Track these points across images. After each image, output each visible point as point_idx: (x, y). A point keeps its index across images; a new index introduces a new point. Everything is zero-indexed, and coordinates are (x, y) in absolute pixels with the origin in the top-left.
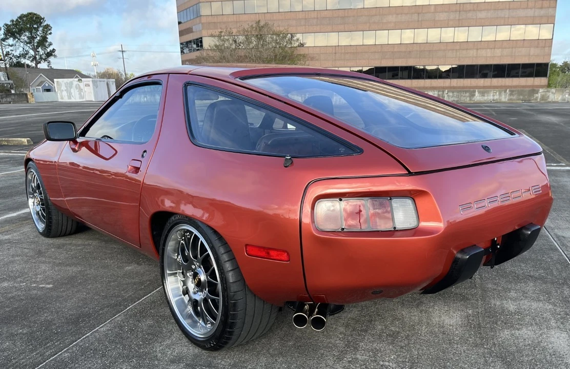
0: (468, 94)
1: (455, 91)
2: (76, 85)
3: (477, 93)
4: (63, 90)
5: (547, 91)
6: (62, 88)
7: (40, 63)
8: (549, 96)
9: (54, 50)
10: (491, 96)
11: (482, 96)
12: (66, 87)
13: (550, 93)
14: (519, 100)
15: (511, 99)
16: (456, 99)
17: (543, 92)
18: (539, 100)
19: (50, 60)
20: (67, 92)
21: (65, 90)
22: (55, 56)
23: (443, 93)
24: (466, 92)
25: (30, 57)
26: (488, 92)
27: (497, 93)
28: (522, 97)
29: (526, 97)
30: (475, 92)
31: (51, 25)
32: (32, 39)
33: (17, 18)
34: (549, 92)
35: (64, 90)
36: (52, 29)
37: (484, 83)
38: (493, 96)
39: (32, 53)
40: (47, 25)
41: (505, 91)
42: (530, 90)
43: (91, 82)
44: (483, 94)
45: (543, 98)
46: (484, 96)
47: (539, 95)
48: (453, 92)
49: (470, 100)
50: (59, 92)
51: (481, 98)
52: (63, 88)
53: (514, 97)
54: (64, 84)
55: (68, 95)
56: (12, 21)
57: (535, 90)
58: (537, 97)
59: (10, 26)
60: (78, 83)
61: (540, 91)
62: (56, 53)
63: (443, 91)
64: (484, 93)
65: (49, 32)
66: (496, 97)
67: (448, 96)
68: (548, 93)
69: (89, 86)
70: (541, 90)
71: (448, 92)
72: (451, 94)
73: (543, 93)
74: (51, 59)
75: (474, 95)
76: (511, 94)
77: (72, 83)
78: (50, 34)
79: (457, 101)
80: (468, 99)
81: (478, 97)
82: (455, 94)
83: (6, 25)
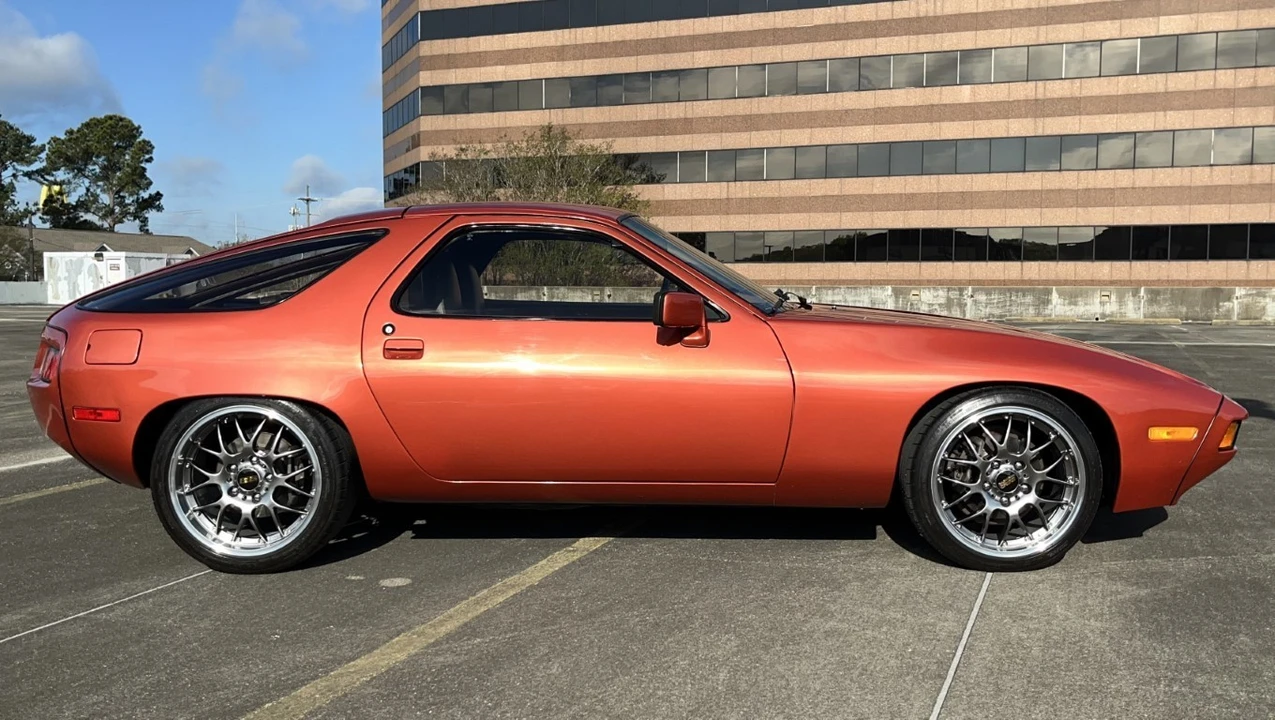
0: (1029, 299)
1: (995, 289)
2: (90, 267)
3: (1055, 297)
4: (59, 279)
5: (1258, 294)
6: (59, 274)
7: (121, 222)
8: (1264, 308)
9: (158, 196)
10: (1095, 307)
11: (1070, 304)
12: (67, 271)
13: (1268, 300)
14: (1176, 317)
15: (1154, 315)
16: (997, 312)
17: (1247, 295)
18: (1235, 318)
19: (147, 215)
20: (69, 284)
21: (65, 278)
22: (160, 208)
23: (961, 295)
24: (1024, 293)
25: (101, 209)
26: (1085, 294)
27: (1113, 298)
28: (1184, 310)
29: (1198, 309)
30: (1049, 292)
31: (153, 143)
32: (109, 169)
33: (79, 126)
34: (1265, 297)
35: (62, 277)
36: (154, 151)
37: (1111, 271)
38: (1102, 303)
39: (106, 199)
40: (144, 141)
41: (1136, 293)
42: (1207, 291)
43: (123, 259)
44: (1072, 299)
45: (1247, 312)
46: (1075, 304)
47: (1235, 305)
48: (988, 293)
49: (1038, 314)
50: (52, 281)
51: (1067, 308)
52: (62, 272)
53: (1163, 310)
54: (64, 263)
55: (69, 291)
56: (71, 132)
57: (1221, 291)
58: (1229, 312)
59: (63, 142)
60: (95, 262)
61: (1238, 293)
62: (163, 202)
63: (961, 291)
64: (1076, 296)
65: (147, 156)
66: (1112, 308)
67: (975, 301)
68: (1260, 299)
69: (119, 268)
70: (1240, 291)
71: (974, 291)
72: (982, 298)
73: (1245, 300)
74: (151, 215)
75: (1048, 302)
76: (1152, 301)
77: (81, 262)
78: (150, 160)
79: (1001, 316)
80: (1031, 311)
81: (1059, 307)
82: (995, 297)
83: (55, 140)
